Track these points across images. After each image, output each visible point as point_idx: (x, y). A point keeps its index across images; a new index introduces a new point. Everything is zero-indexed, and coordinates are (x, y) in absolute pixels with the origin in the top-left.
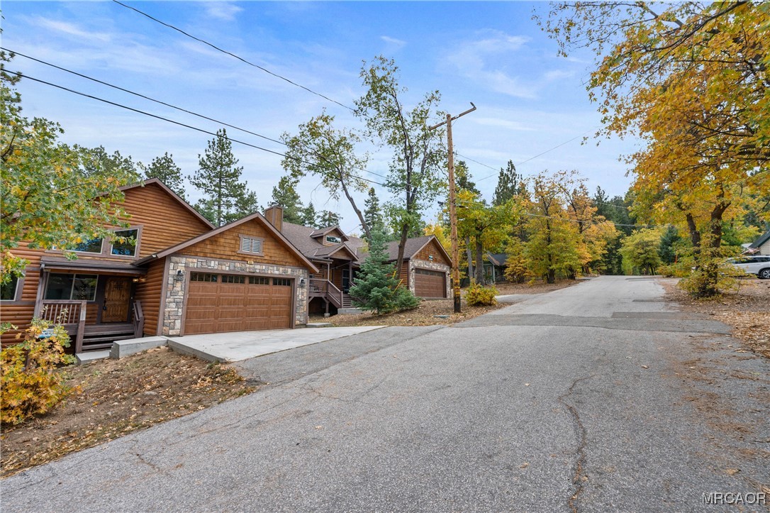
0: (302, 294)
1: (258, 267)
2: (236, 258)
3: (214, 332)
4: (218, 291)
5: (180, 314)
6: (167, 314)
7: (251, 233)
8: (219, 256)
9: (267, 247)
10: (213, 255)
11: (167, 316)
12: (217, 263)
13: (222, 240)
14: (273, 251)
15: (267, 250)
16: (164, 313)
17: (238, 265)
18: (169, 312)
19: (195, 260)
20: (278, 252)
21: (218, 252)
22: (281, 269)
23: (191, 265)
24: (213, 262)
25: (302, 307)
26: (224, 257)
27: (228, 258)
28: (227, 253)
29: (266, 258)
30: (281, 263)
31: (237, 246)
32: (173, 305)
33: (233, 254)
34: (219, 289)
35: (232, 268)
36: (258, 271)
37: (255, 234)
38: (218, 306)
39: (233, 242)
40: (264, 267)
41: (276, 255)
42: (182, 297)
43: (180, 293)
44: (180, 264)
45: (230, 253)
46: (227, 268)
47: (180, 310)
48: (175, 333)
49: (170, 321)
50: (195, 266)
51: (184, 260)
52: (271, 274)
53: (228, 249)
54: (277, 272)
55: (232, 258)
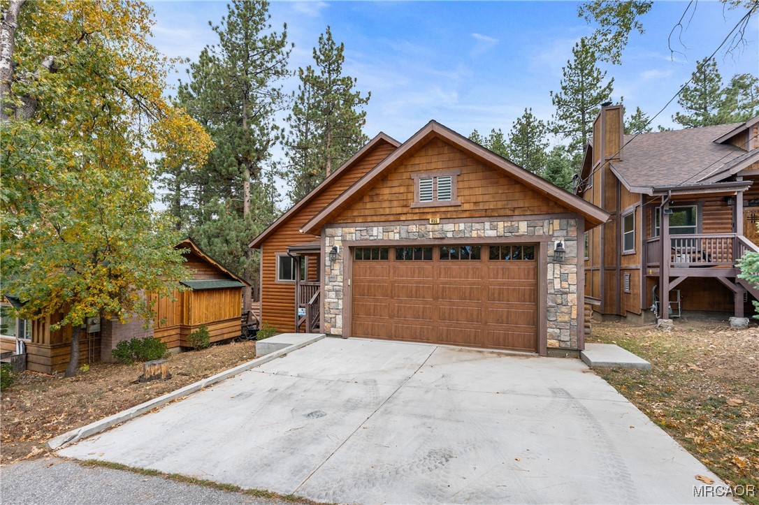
0: (563, 277)
1: (449, 227)
2: (409, 217)
3: (390, 337)
4: (391, 274)
5: (341, 307)
6: (327, 306)
7: (433, 166)
8: (383, 218)
9: (466, 185)
10: (375, 218)
11: (327, 309)
12: (381, 229)
13: (386, 191)
14: (480, 191)
15: (467, 192)
16: (324, 305)
17: (413, 228)
18: (329, 303)
19: (352, 230)
20: (491, 190)
21: (381, 212)
22: (501, 225)
23: (348, 237)
24: (375, 229)
25: (564, 309)
26: (392, 218)
27: (397, 219)
28: (395, 211)
29: (466, 207)
30: (502, 212)
31: (410, 196)
32: (332, 294)
33: (405, 210)
34: (392, 271)
35: (404, 235)
36: (450, 235)
37: (440, 165)
38: (392, 298)
39: (402, 190)
40: (462, 226)
41: (486, 198)
42: (341, 284)
43: (340, 278)
44: (336, 238)
45: (399, 210)
46: (397, 237)
47: (340, 302)
48: (337, 333)
49: (330, 316)
50: (354, 238)
51: (339, 231)
52: (480, 237)
53: (395, 204)
54: (492, 233)
55: (403, 218)
